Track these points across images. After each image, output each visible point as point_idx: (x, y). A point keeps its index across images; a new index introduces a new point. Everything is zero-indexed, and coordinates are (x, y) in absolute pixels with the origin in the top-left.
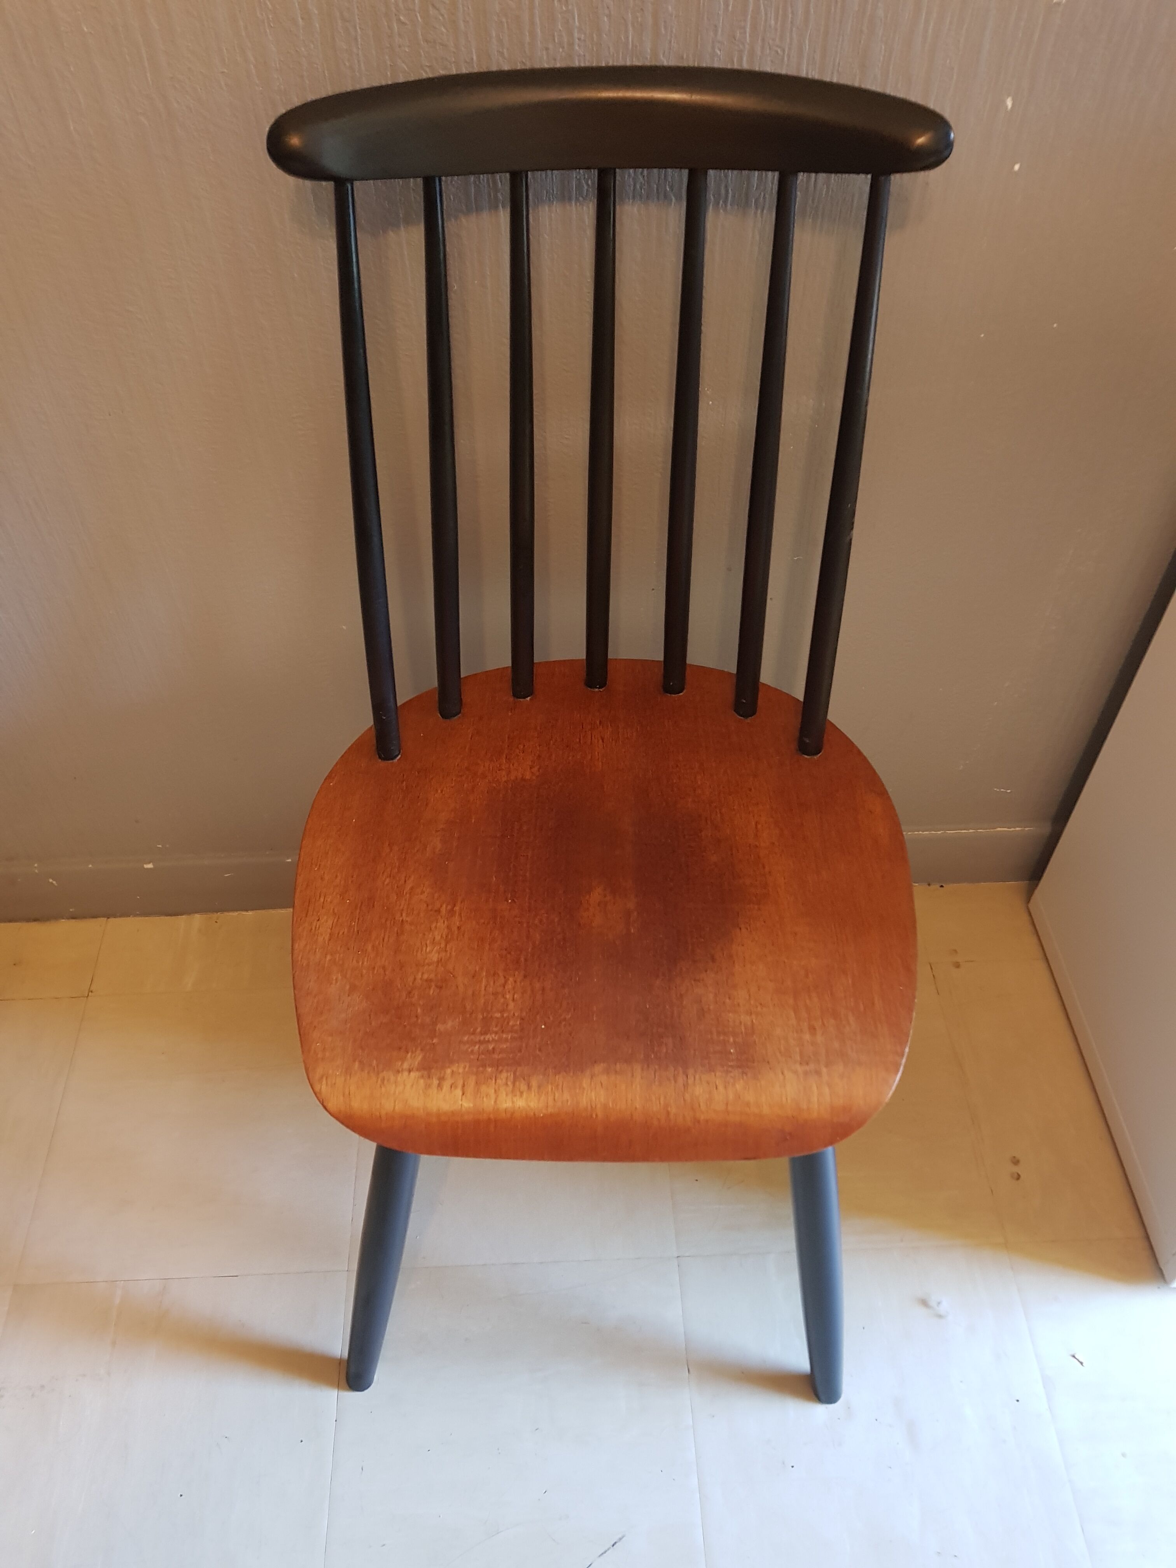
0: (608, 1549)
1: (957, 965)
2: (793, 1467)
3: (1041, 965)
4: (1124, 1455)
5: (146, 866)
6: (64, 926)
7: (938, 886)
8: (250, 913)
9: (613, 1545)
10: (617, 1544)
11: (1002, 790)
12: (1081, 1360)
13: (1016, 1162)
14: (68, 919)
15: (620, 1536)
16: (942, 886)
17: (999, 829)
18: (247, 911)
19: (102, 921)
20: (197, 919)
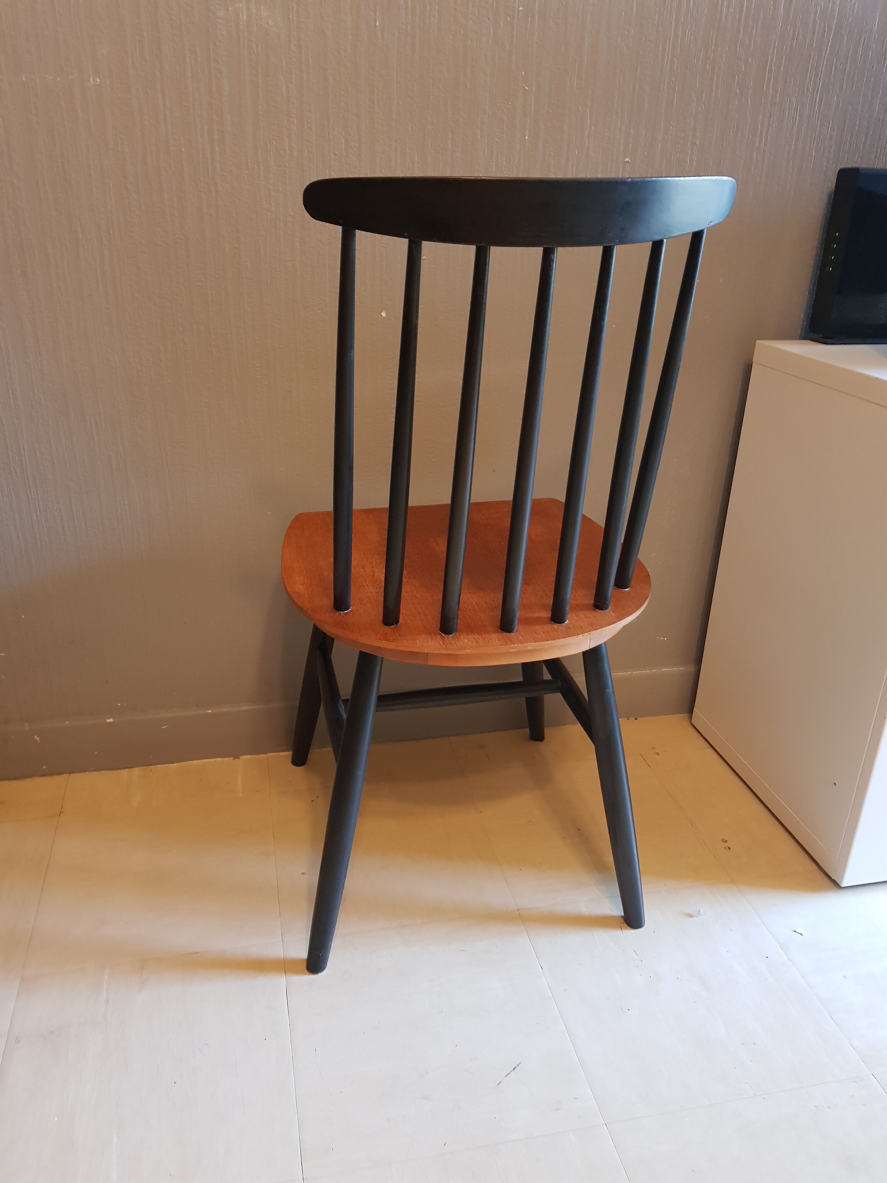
0: (511, 1072)
1: (658, 754)
2: (628, 1010)
3: (708, 750)
4: (845, 977)
5: (108, 721)
6: (37, 781)
7: (634, 719)
8: (175, 764)
9: (514, 1069)
10: (517, 1068)
11: (661, 638)
12: (800, 933)
13: (725, 841)
14: (40, 776)
15: (517, 1063)
16: (636, 719)
17: (664, 669)
18: (173, 763)
19: (66, 776)
20: (136, 771)
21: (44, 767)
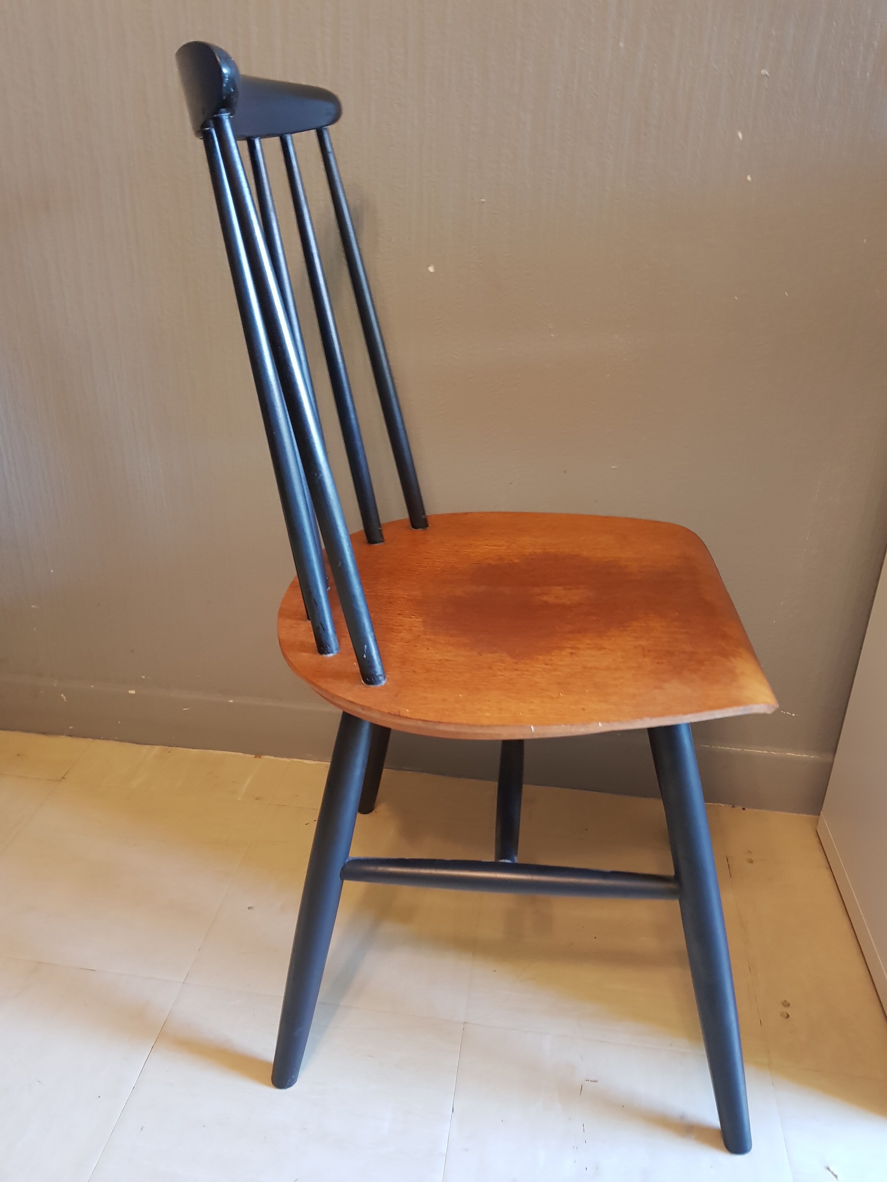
1: (751, 862)
3: (826, 873)
5: (130, 692)
6: (63, 741)
7: (740, 808)
8: (195, 750)
11: (788, 713)
12: (835, 1173)
13: (786, 1004)
14: (67, 735)
16: (744, 809)
17: (789, 754)
19: (90, 740)
20: (157, 749)
21: (71, 728)
